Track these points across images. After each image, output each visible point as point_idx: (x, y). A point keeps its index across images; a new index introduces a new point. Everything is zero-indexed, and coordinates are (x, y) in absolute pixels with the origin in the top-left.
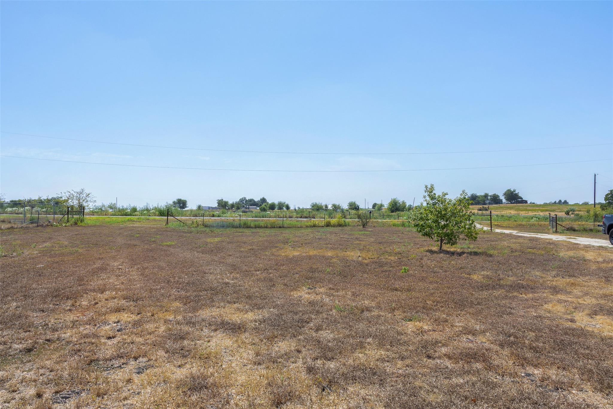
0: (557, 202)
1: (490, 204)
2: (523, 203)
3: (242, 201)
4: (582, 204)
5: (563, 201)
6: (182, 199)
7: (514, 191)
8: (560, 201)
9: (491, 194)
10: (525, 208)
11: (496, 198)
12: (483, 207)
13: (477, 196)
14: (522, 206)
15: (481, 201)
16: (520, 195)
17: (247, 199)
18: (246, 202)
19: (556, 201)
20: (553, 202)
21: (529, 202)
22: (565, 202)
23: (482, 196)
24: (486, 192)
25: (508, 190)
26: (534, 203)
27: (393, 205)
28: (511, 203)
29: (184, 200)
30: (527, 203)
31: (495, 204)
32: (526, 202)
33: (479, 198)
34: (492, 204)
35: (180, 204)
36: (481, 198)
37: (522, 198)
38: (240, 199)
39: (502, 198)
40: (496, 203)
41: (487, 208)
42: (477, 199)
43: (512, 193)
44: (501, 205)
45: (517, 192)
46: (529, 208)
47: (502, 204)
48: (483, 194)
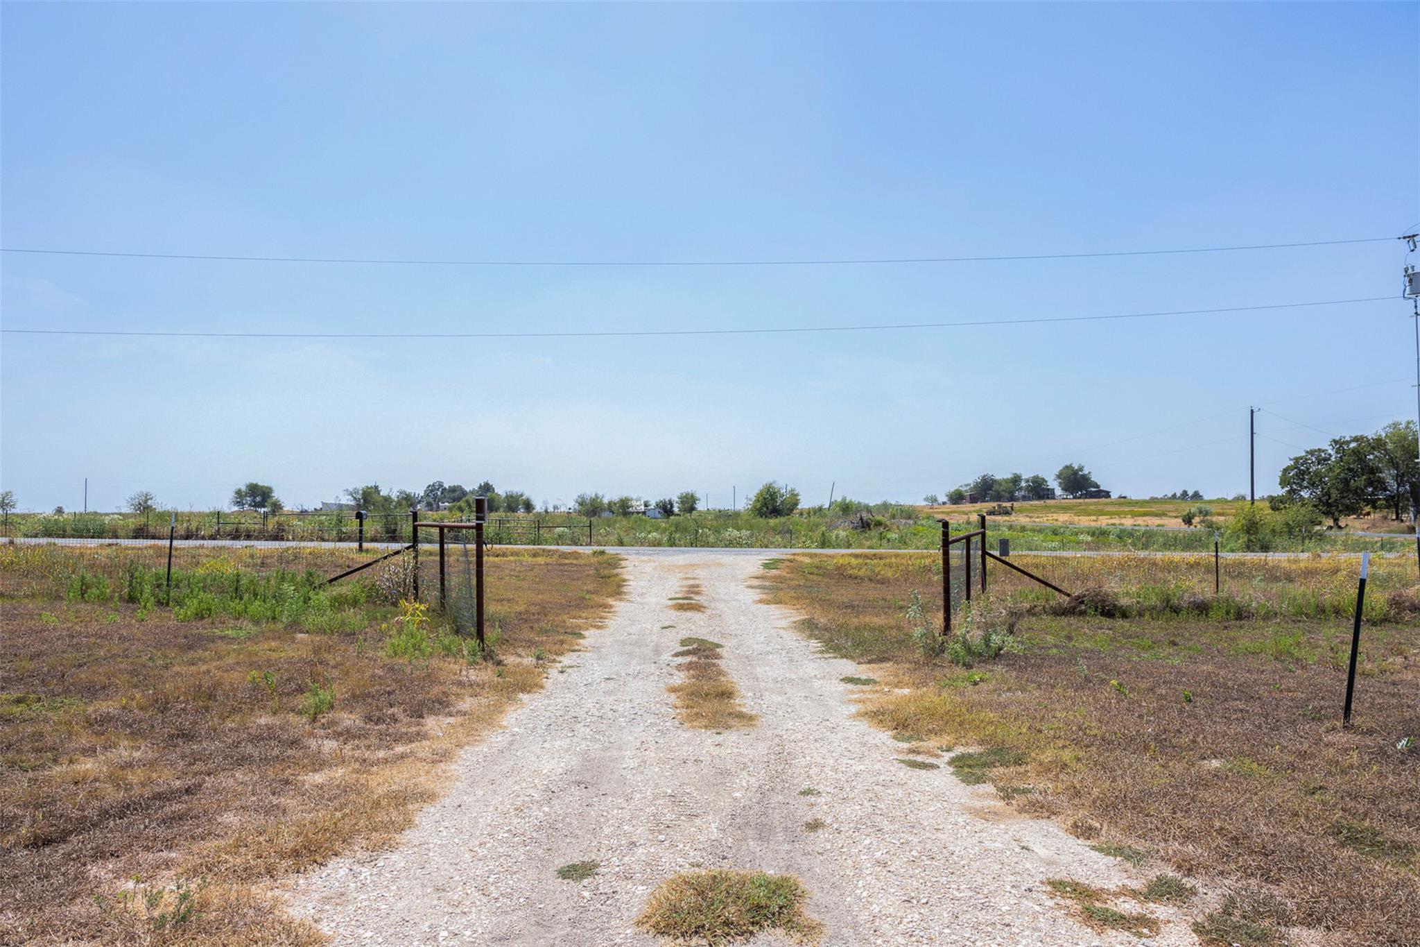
0: (1178, 495)
1: (1024, 498)
2: (1101, 498)
3: (432, 491)
4: (1233, 499)
5: (1190, 493)
6: (260, 484)
7: (1081, 469)
8: (1185, 493)
9: (1027, 474)
10: (1100, 507)
11: (1040, 485)
12: (999, 506)
13: (994, 481)
14: (1095, 504)
15: (1003, 493)
16: (1094, 478)
17: (446, 486)
18: (442, 493)
19: (1175, 494)
20: (1170, 496)
21: (1114, 496)
22: (1197, 496)
23: (1006, 481)
24: (1014, 472)
25: (1067, 467)
26: (1125, 497)
27: (765, 499)
28: (1075, 498)
29: (267, 488)
30: (1109, 496)
31: (1037, 500)
32: (1107, 494)
33: (1000, 485)
34: (1030, 499)
35: (255, 497)
36: (1003, 483)
37: (1098, 486)
38: (429, 486)
39: (1054, 484)
40: (1040, 497)
41: (1010, 509)
42: (996, 487)
43: (1075, 473)
44: (1048, 501)
45: (1086, 472)
46: (1110, 508)
47: (1054, 498)
48: (1009, 476)
